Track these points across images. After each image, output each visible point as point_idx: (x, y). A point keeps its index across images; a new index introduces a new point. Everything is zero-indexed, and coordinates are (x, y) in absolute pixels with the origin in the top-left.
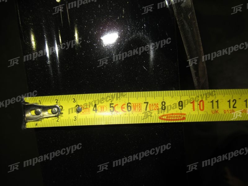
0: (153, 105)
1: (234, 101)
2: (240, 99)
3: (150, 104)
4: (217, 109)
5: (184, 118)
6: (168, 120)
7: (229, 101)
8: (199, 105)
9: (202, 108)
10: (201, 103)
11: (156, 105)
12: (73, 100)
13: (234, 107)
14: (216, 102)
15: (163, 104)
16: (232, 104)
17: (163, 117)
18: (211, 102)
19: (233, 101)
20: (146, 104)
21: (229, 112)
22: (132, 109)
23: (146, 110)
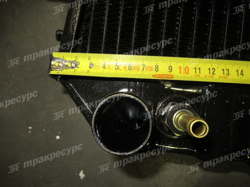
0: (148, 67)
1: (214, 69)
2: (218, 68)
3: (146, 67)
4: (199, 74)
5: (172, 78)
6: (159, 78)
7: (209, 69)
8: (185, 70)
9: (187, 72)
10: (187, 68)
11: (151, 68)
12: (88, 58)
13: (213, 74)
14: (199, 69)
15: (157, 67)
16: (212, 71)
17: (156, 76)
18: (194, 68)
19: (212, 69)
20: (143, 66)
21: (209, 77)
22: (132, 69)
23: (143, 70)
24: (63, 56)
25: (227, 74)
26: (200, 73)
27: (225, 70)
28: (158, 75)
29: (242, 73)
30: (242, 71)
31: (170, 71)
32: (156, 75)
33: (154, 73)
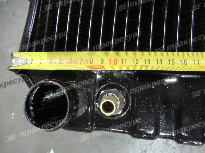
0: (85, 60)
1: (137, 60)
2: (141, 58)
3: (83, 60)
5: (103, 68)
6: (92, 68)
7: (134, 60)
8: (114, 61)
9: (115, 63)
10: (115, 60)
11: (87, 61)
12: (39, 56)
13: (136, 63)
14: (125, 60)
15: (92, 60)
16: (136, 62)
18: (122, 60)
19: (136, 60)
20: (81, 60)
21: (133, 66)
22: (72, 63)
23: (80, 63)
24: (21, 55)
25: (148, 63)
26: (126, 63)
27: (147, 60)
28: (92, 66)
29: (161, 62)
30: (161, 60)
31: (102, 63)
32: (91, 66)
33: (89, 65)
